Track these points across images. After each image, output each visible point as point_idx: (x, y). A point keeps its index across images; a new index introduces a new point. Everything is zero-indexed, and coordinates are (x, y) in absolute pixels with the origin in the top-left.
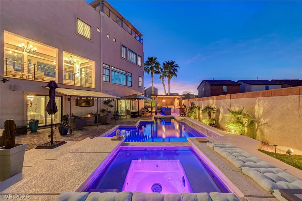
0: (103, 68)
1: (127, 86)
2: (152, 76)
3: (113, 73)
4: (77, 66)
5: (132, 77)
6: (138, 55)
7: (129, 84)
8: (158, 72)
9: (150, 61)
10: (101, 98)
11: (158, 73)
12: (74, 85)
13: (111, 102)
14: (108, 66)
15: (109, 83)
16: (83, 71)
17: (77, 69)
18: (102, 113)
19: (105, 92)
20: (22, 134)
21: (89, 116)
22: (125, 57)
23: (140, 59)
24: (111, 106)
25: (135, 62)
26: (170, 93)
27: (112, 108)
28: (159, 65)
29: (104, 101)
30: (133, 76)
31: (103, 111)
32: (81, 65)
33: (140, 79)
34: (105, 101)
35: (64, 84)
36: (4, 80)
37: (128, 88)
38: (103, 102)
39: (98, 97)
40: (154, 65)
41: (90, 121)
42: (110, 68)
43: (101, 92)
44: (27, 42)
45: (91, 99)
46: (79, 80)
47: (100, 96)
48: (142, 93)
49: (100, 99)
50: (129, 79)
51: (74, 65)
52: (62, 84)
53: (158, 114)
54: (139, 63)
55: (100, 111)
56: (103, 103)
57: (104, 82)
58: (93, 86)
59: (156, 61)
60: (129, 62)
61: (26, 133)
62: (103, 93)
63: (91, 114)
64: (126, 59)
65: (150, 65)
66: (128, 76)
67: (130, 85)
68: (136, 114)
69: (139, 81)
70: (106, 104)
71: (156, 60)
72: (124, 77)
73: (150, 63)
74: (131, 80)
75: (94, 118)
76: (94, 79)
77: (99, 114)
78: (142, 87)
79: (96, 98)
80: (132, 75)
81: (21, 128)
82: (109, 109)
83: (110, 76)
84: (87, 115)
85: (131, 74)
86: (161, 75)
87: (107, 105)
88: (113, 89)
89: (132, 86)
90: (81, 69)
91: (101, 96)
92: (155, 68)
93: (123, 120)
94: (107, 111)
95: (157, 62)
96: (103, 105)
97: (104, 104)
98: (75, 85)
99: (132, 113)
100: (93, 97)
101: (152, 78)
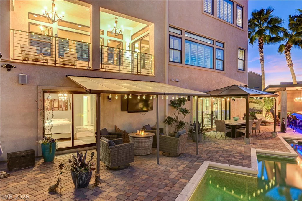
0: (170, 35)
1: (214, 70)
2: (261, 48)
3: (187, 45)
4: (127, 41)
5: (224, 50)
6: (237, 5)
7: (219, 65)
8: (274, 37)
9: (256, 18)
10: (165, 94)
11: (276, 39)
12: (118, 71)
13: (184, 102)
14: (179, 32)
15: (180, 65)
16: (137, 48)
17: (128, 44)
18: (167, 125)
19: (173, 82)
20: (26, 166)
21: (142, 133)
22: (210, 11)
23: (239, 12)
24: (185, 112)
25: (230, 20)
26: (298, 83)
27: (187, 115)
28: (280, 22)
29: (171, 101)
30: (226, 49)
31: (169, 121)
32: (133, 38)
33: (241, 55)
34: (173, 101)
35: (101, 70)
36: (9, 67)
37: (217, 74)
38: (170, 103)
39: (158, 94)
40: (265, 25)
41: (143, 145)
42: (182, 35)
43: (165, 83)
44: (52, 4)
45: (144, 97)
46: (131, 64)
47: (163, 92)
48: (244, 83)
49: (163, 98)
50: (219, 54)
51: (122, 39)
52: (97, 70)
53: (288, 129)
54: (239, 22)
55: (164, 122)
56: (169, 105)
57: (170, 62)
58: (151, 71)
59: (271, 16)
60: (219, 20)
61: (33, 165)
62: (169, 84)
63: (146, 128)
64: (213, 14)
65: (257, 25)
66: (216, 48)
67: (220, 67)
68: (238, 130)
69: (237, 59)
70: (175, 107)
71: (272, 14)
72: (209, 51)
73: (256, 23)
74: (221, 57)
75: (152, 138)
76: (153, 57)
77: (160, 127)
78: (244, 70)
79: (155, 97)
80: (225, 45)
81: (23, 156)
82: (181, 117)
83: (181, 51)
84: (138, 131)
85: (222, 45)
86: (284, 42)
87: (176, 109)
88: (187, 76)
89: (223, 70)
90: (133, 44)
91: (166, 92)
92: (268, 32)
93: (209, 142)
94: (176, 121)
95: (273, 17)
96: (169, 109)
97: (170, 107)
98: (120, 72)
99: (228, 126)
100: (148, 95)
101: (261, 52)
